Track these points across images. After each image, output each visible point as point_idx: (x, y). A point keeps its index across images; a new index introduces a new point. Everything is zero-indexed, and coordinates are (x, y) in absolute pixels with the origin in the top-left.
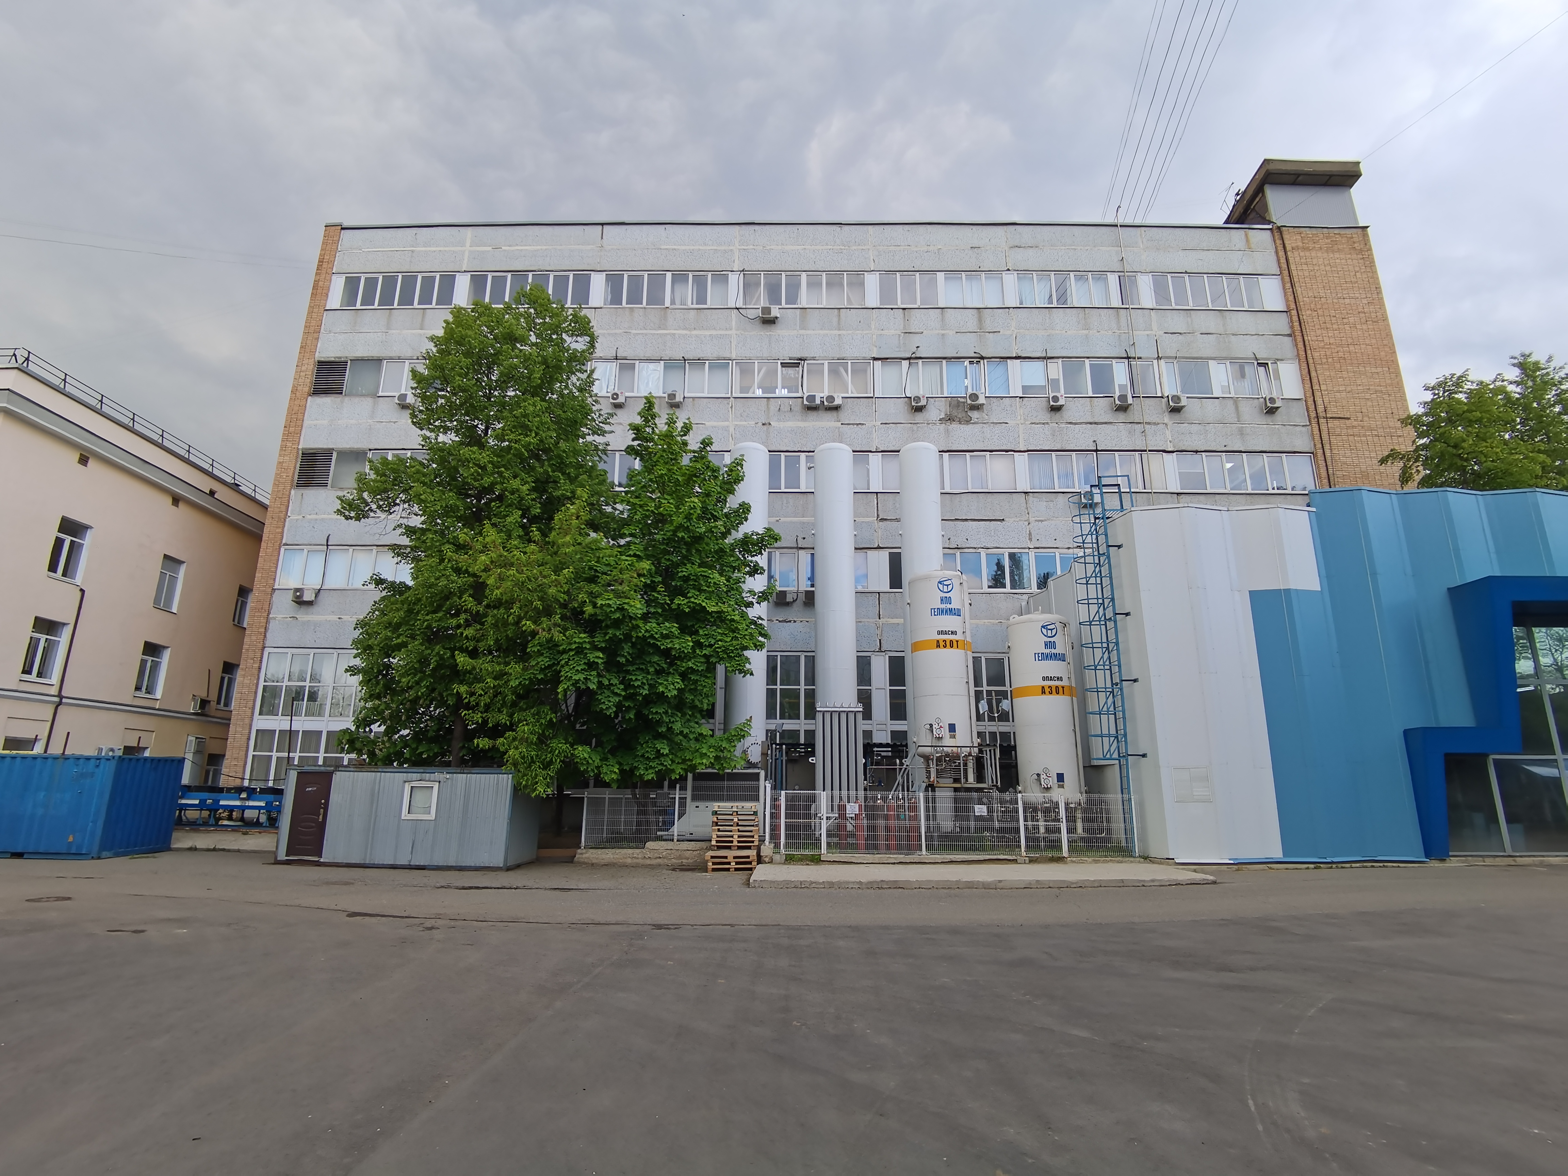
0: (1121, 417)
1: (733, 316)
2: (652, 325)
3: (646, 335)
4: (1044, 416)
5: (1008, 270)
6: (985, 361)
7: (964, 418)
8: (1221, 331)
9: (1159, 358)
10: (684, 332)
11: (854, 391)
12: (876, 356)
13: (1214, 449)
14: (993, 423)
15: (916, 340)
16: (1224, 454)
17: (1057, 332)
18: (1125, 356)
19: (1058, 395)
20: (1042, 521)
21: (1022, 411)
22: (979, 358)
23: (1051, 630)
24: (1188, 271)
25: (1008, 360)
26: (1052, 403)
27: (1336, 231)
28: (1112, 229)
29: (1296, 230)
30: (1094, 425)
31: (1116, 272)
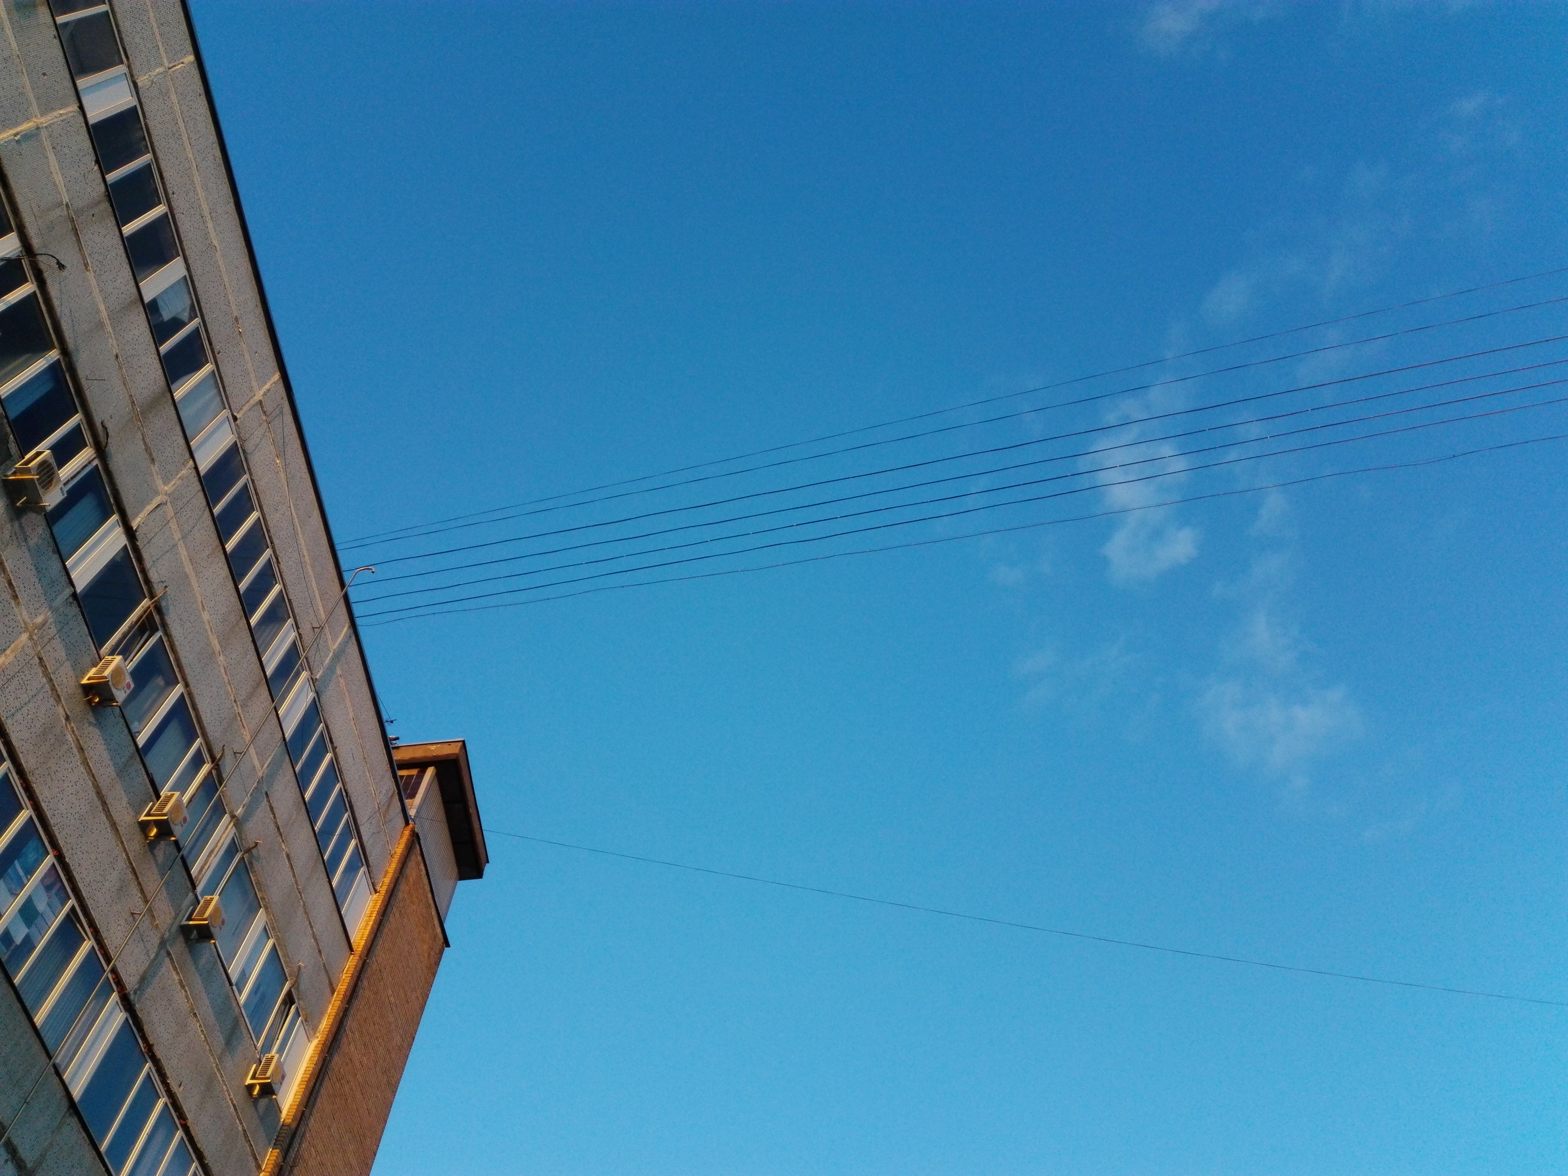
8: (302, 880)
9: (236, 818)
18: (216, 756)
24: (336, 749)
27: (434, 912)
28: (337, 581)
29: (419, 858)
30: (98, 803)
31: (300, 634)
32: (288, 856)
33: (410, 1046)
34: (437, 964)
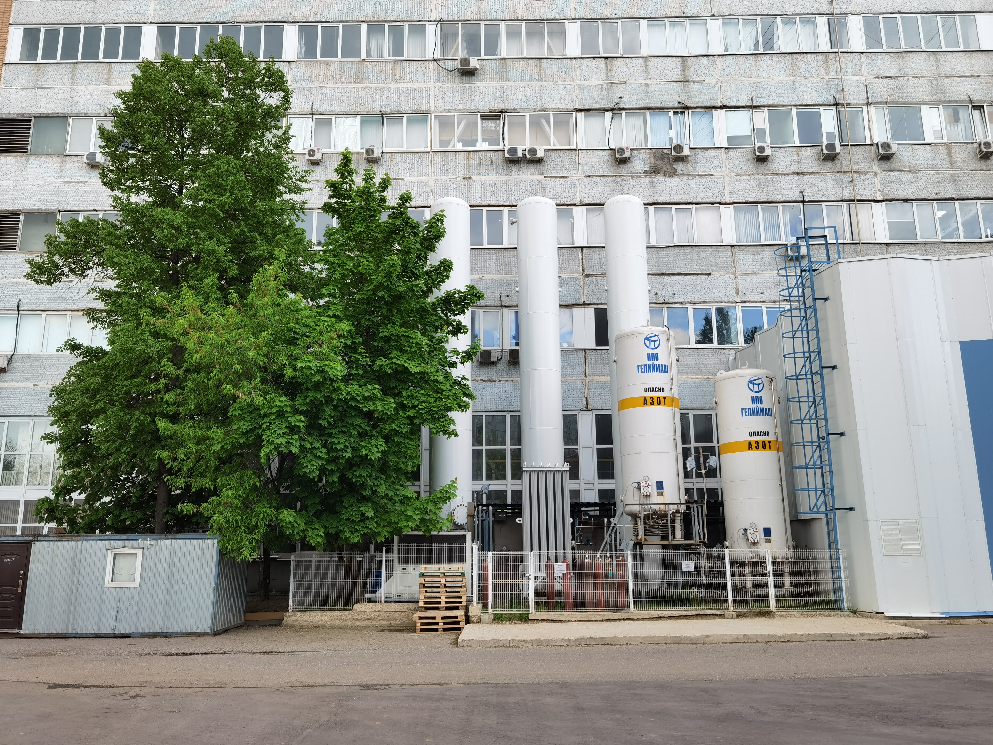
0: (829, 166)
1: (431, 67)
2: (348, 78)
3: (342, 88)
4: (749, 167)
5: (713, 15)
6: (690, 111)
7: (669, 170)
8: (934, 72)
9: (868, 104)
10: (381, 85)
11: (557, 143)
12: (579, 107)
13: (925, 197)
14: (699, 175)
15: (619, 91)
16: (935, 202)
17: (763, 79)
18: (833, 102)
19: (764, 145)
20: (748, 275)
21: (727, 162)
22: (684, 108)
23: (758, 385)
24: (901, 11)
25: (713, 110)
26: (758, 154)
30: (800, 176)
31: (825, 14)
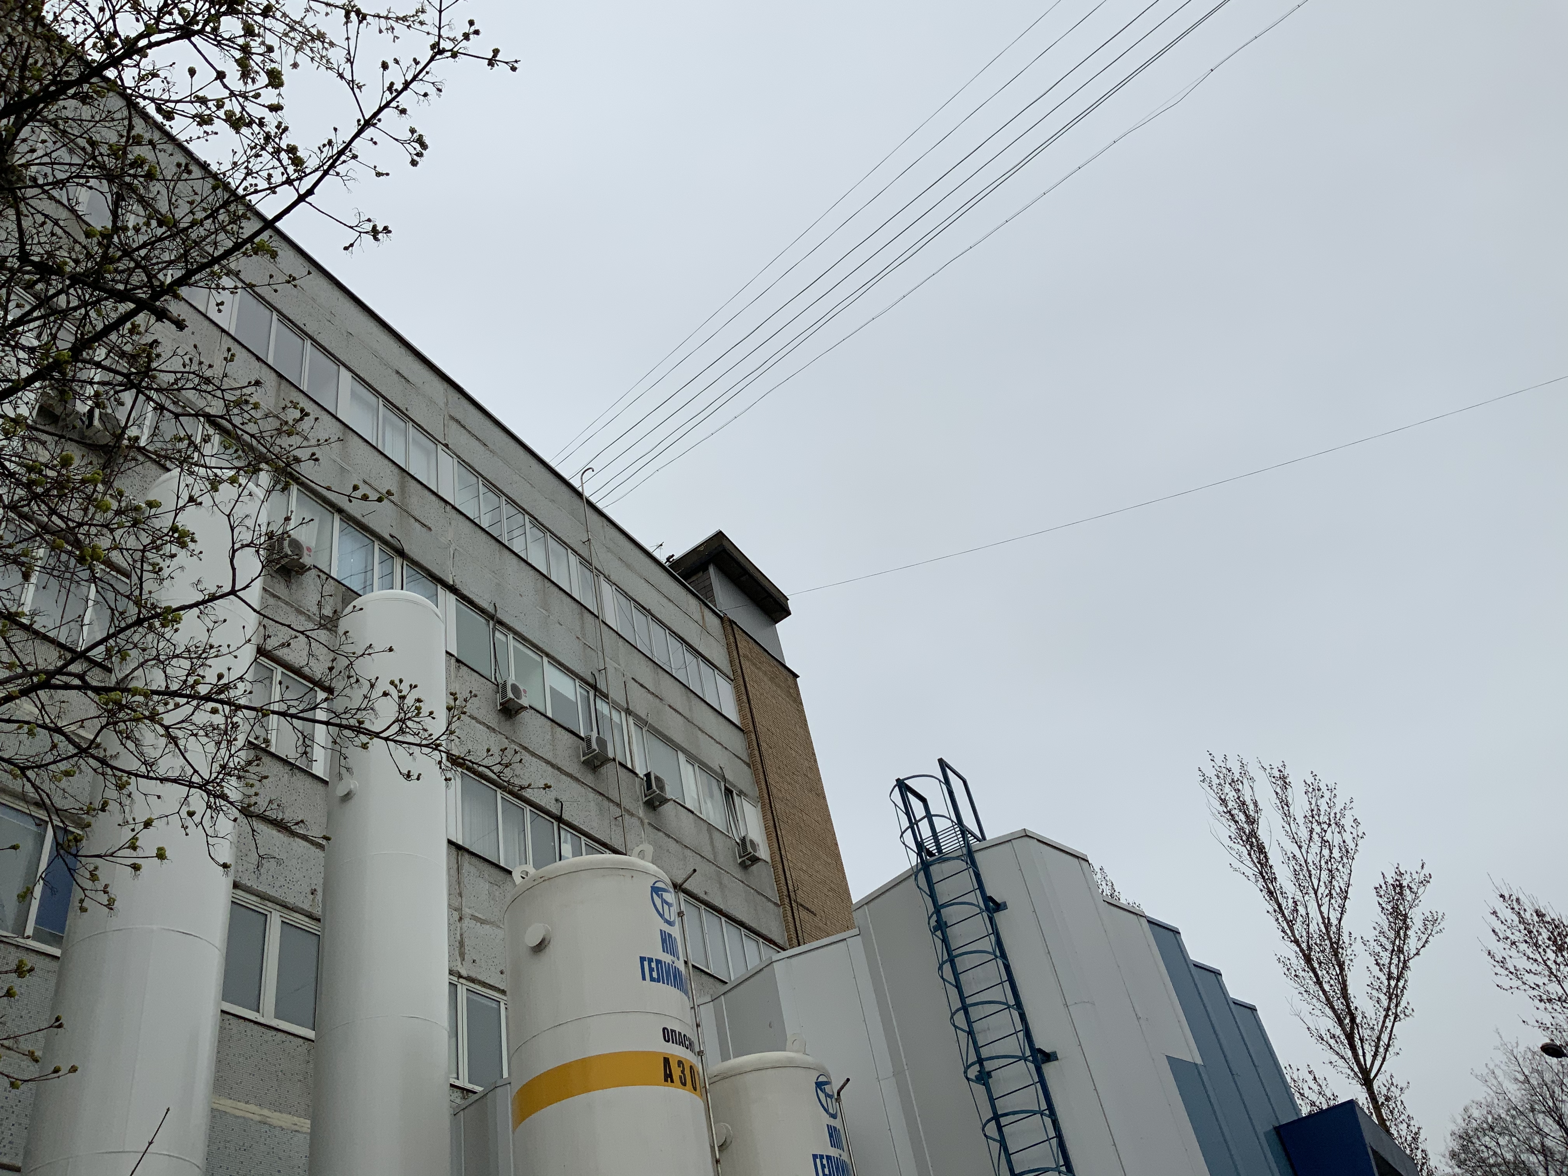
0: (592, 779)
4: (492, 716)
6: (405, 560)
8: (687, 714)
9: (628, 712)
13: (694, 892)
17: (509, 587)
18: (592, 682)
19: (519, 686)
20: (483, 922)
22: (396, 550)
24: (652, 612)
25: (439, 585)
26: (510, 696)
27: (775, 663)
28: (573, 495)
29: (744, 635)
30: (556, 772)
31: (579, 555)
32: (670, 706)
33: (815, 761)
34: (798, 694)
